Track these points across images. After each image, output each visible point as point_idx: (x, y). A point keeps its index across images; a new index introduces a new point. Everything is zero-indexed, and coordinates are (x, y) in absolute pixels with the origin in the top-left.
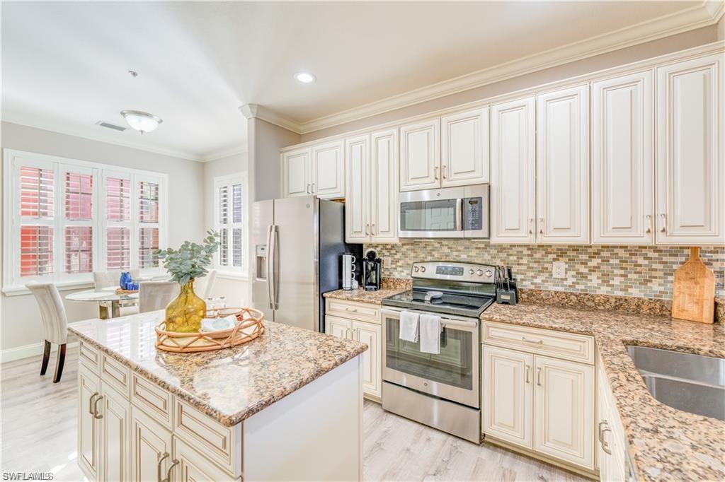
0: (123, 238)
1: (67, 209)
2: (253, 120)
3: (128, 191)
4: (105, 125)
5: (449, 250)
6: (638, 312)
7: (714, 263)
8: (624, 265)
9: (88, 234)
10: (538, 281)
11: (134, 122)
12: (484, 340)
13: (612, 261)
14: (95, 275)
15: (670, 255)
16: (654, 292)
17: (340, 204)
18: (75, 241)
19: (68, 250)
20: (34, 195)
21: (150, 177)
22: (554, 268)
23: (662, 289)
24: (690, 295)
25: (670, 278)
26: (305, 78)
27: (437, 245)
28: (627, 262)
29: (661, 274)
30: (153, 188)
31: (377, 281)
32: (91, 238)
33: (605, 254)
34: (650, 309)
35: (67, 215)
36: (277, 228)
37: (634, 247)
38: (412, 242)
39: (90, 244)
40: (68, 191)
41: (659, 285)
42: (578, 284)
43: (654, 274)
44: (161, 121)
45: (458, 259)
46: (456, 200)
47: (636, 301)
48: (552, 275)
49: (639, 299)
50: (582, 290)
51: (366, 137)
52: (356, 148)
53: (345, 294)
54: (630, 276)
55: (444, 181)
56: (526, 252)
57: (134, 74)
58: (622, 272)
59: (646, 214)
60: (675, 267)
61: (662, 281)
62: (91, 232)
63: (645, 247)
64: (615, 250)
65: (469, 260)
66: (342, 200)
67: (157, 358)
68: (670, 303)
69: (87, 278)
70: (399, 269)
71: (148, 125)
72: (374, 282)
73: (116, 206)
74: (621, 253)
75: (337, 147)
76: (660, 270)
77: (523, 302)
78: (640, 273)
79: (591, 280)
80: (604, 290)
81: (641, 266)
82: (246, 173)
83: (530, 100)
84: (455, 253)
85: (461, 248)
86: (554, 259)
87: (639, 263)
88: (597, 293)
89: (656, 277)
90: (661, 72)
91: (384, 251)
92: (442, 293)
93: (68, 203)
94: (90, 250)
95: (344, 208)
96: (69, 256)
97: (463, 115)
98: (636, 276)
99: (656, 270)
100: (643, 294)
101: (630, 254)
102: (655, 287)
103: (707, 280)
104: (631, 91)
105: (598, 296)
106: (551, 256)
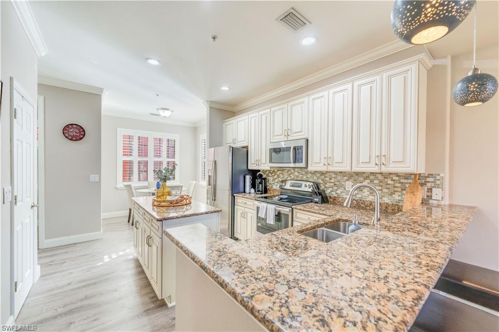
0: (160, 166)
1: (139, 153)
2: (209, 108)
3: (162, 143)
4: (152, 114)
5: (298, 174)
6: (387, 211)
7: (427, 184)
8: (381, 184)
9: (146, 163)
10: (338, 192)
11: (162, 113)
12: (294, 219)
13: (375, 181)
14: (148, 182)
15: (405, 179)
16: (395, 200)
17: (245, 149)
18: (142, 167)
19: (139, 171)
20: (127, 147)
21: (171, 137)
22: (347, 185)
23: (400, 198)
24: (410, 202)
25: (404, 192)
26: (225, 88)
27: (293, 171)
28: (382, 182)
29: (399, 189)
30: (173, 142)
31: (262, 190)
32: (147, 165)
33: (372, 177)
34: (392, 210)
35: (139, 155)
36: (215, 161)
37: (386, 174)
38: (282, 169)
39: (147, 168)
40: (139, 145)
41: (399, 196)
42: (358, 194)
43: (396, 189)
44: (173, 111)
45: (302, 179)
46: (291, 147)
47: (386, 204)
48: (345, 189)
49: (387, 204)
50: (360, 198)
51: (257, 114)
52: (253, 120)
53: (247, 196)
54: (384, 190)
55: (289, 137)
56: (334, 176)
57: (158, 95)
58: (380, 188)
59: (377, 155)
60: (407, 185)
61: (400, 194)
62: (147, 163)
63: (392, 174)
64: (377, 175)
65: (307, 179)
66: (247, 147)
67: (153, 209)
68: (402, 206)
69: (145, 184)
70: (276, 184)
71: (167, 114)
72: (261, 190)
73: (158, 151)
74: (380, 177)
75: (245, 119)
76: (399, 187)
77: (331, 204)
78: (389, 189)
79: (364, 192)
80: (371, 198)
81: (389, 184)
82: (206, 134)
83: (326, 93)
84: (301, 176)
85: (303, 173)
86: (347, 180)
87: (389, 183)
88: (367, 200)
89: (397, 191)
90: (385, 75)
91: (269, 174)
92: (287, 196)
93: (139, 150)
94: (147, 171)
95: (247, 151)
96: (139, 174)
97: (296, 102)
98: (387, 190)
99: (397, 187)
100: (390, 201)
101: (384, 178)
102: (396, 197)
103: (419, 193)
104: (371, 87)
105: (366, 201)
106: (345, 178)
